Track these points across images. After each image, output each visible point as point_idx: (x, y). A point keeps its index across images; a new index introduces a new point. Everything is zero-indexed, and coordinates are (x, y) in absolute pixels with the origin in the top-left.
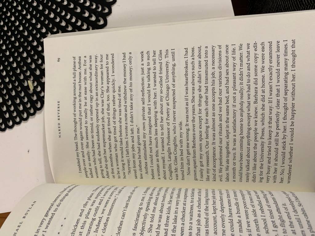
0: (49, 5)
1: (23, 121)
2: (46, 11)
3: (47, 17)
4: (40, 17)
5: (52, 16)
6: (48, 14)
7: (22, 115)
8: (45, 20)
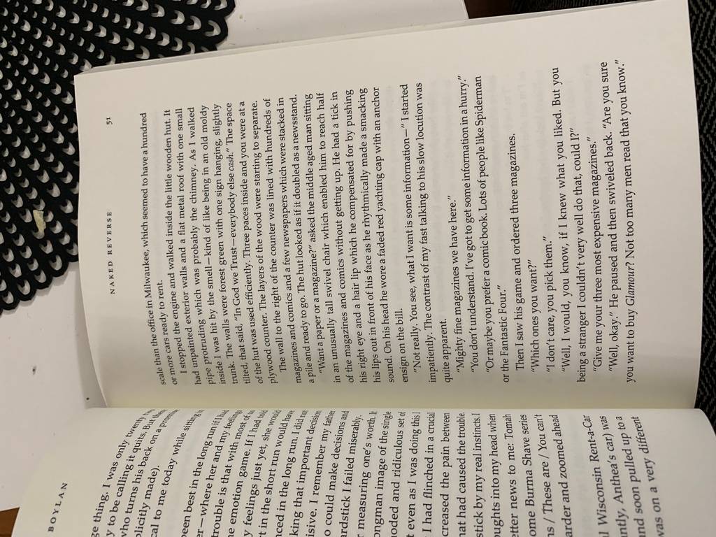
0: (81, 44)
1: (21, 302)
2: (72, 57)
4: (61, 71)
7: (20, 287)
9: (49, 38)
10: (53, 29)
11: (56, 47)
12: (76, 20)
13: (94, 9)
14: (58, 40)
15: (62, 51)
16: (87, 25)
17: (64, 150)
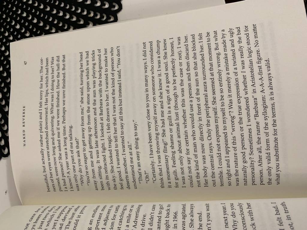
1: (3, 158)
7: (3, 150)
9: (28, 32)
10: (30, 28)
12: (41, 24)
13: (50, 20)
16: (46, 27)
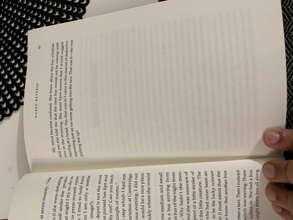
0: (18, 37)
2: (14, 42)
3: (14, 47)
4: (8, 46)
5: (18, 46)
6: (15, 44)
8: (11, 49)
9: (6, 33)
10: (8, 30)
11: (8, 37)
12: (18, 28)
13: (25, 25)
14: (9, 35)
15: (10, 39)
16: (21, 30)
17: (4, 77)
